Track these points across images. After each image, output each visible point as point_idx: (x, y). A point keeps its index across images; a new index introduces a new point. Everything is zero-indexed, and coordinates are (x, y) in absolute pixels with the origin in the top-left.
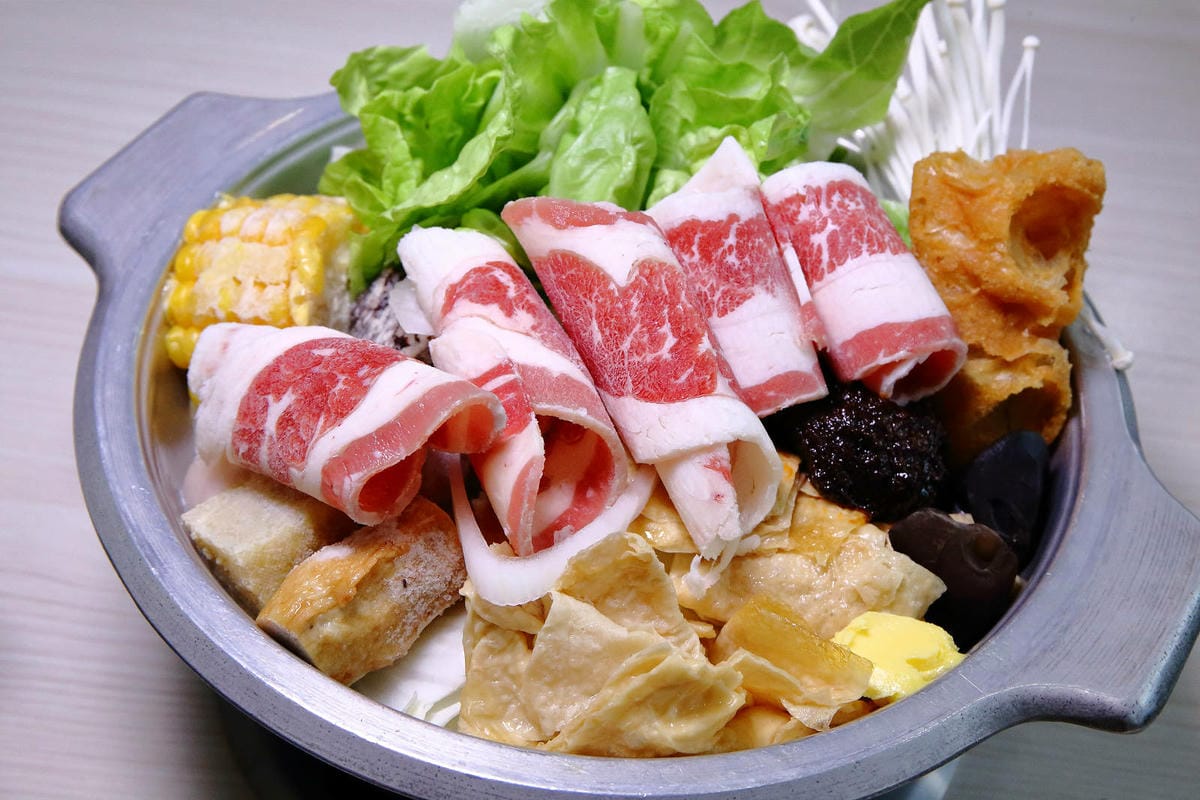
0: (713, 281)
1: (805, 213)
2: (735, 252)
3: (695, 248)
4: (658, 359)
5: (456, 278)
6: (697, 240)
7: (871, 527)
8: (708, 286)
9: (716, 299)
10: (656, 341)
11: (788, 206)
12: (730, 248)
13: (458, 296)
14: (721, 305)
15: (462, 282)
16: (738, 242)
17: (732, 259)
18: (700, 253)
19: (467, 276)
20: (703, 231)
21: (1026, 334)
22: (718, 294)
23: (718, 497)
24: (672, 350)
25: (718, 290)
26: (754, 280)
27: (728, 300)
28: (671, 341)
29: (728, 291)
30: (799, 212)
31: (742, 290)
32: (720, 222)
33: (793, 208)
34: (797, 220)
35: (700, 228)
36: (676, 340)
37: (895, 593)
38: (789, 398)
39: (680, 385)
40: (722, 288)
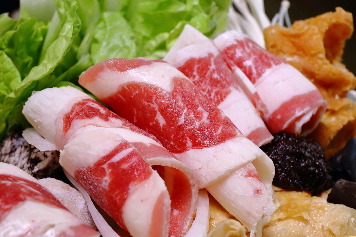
0: (209, 88)
1: (239, 53)
2: (216, 72)
3: (195, 73)
4: (202, 124)
5: (68, 110)
6: (195, 68)
7: (315, 197)
8: (207, 91)
9: (212, 97)
10: (198, 116)
11: (229, 51)
12: (214, 71)
13: (72, 119)
14: (216, 99)
15: (72, 112)
16: (216, 67)
17: (215, 76)
18: (199, 75)
19: (74, 108)
20: (198, 64)
21: (337, 97)
22: (213, 94)
23: (258, 191)
24: (208, 118)
25: (212, 91)
26: (229, 84)
27: (219, 96)
28: (206, 115)
29: (218, 91)
30: (235, 53)
31: (224, 90)
32: (206, 57)
33: (232, 51)
34: (235, 57)
35: (196, 62)
36: (208, 113)
37: (347, 225)
38: (261, 141)
39: (219, 135)
40: (214, 91)
